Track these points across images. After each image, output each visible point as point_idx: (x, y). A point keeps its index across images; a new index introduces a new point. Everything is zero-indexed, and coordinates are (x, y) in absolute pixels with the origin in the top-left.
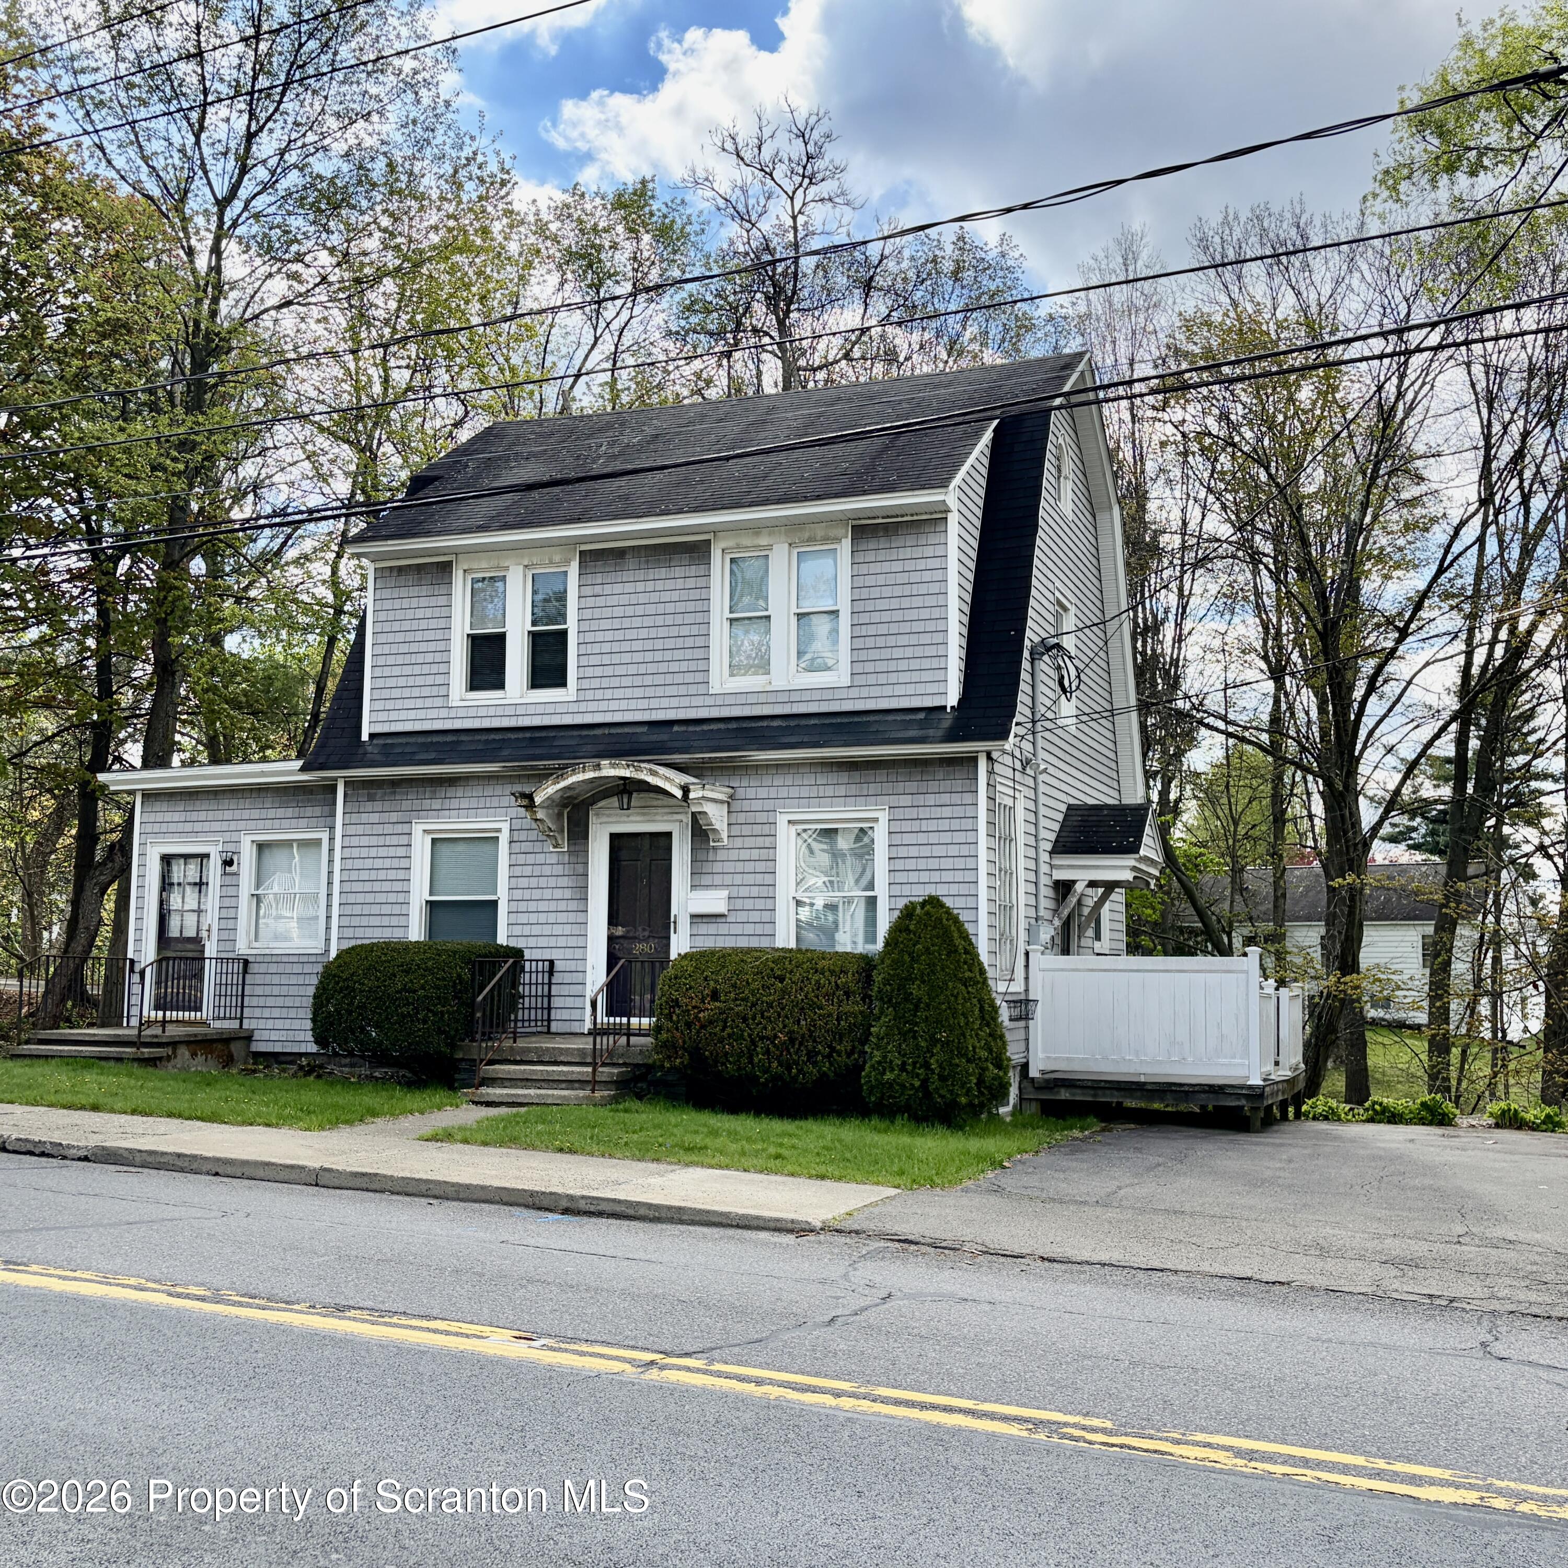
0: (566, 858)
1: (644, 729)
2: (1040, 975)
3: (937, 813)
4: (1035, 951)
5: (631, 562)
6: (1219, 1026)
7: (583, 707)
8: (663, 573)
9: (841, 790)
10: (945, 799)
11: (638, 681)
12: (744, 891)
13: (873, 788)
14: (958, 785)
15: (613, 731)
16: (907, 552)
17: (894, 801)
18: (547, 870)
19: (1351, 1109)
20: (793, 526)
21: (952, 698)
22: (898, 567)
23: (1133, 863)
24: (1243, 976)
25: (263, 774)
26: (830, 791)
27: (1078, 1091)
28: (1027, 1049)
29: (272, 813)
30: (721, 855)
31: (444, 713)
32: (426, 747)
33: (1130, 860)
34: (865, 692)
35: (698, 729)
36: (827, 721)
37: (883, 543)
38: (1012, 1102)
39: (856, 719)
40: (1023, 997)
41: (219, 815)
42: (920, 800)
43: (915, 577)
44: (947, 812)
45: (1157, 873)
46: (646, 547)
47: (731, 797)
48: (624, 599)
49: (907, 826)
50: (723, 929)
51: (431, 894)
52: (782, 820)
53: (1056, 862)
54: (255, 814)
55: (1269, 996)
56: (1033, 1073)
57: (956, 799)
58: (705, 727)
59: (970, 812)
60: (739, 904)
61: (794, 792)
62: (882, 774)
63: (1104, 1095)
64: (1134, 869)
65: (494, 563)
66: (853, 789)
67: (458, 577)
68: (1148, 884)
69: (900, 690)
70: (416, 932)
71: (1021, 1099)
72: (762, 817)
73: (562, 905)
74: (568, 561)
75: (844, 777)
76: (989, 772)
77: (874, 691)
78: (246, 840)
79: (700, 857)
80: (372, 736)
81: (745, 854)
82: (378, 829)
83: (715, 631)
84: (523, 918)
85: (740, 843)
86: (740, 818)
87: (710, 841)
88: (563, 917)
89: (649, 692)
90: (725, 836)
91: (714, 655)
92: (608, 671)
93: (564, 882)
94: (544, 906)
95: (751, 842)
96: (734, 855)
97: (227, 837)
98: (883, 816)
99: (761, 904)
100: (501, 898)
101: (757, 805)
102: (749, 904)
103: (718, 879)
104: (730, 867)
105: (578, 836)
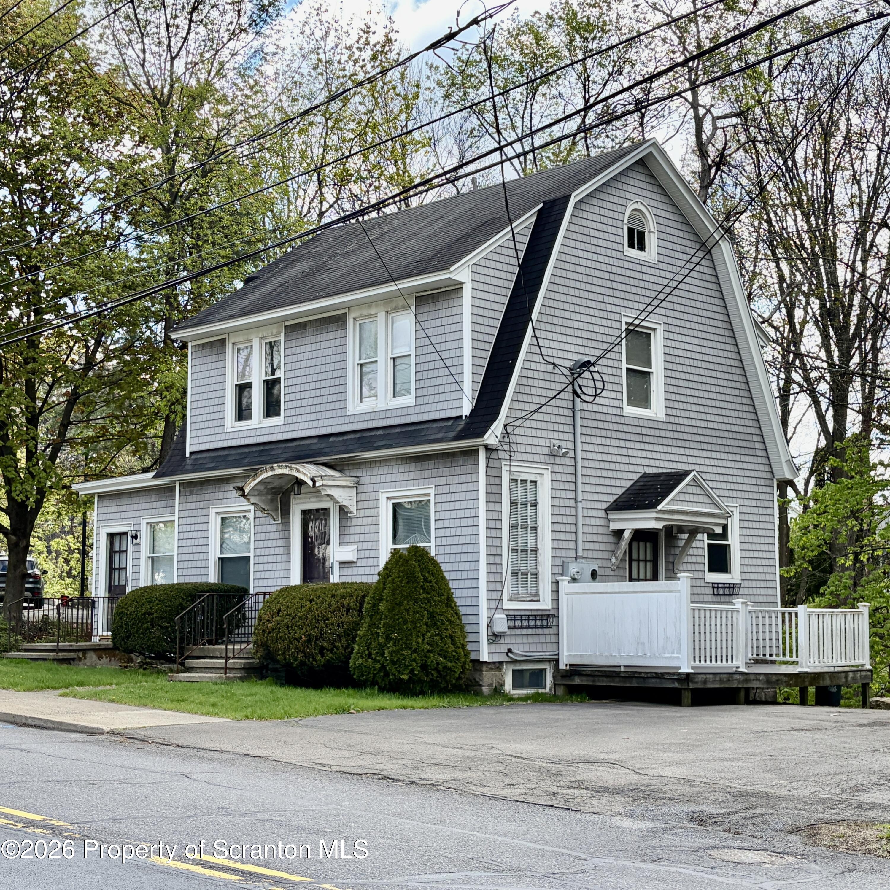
0: (280, 527)
1: (315, 441)
3: (460, 488)
4: (564, 580)
5: (309, 331)
7: (287, 428)
8: (324, 337)
9: (411, 476)
10: (463, 478)
11: (313, 409)
12: (365, 546)
13: (428, 473)
14: (470, 468)
15: (302, 443)
16: (443, 313)
17: (438, 481)
18: (272, 535)
20: (387, 299)
21: (466, 409)
22: (438, 322)
25: (144, 481)
26: (405, 476)
27: (584, 678)
29: (155, 505)
30: (354, 522)
31: (223, 437)
32: (213, 459)
33: (651, 514)
34: (422, 409)
35: (341, 439)
36: (404, 430)
37: (431, 307)
38: (548, 684)
39: (419, 427)
40: (552, 613)
41: (132, 507)
42: (451, 480)
43: (447, 329)
44: (464, 487)
46: (316, 320)
47: (358, 483)
48: (306, 356)
49: (444, 498)
50: (355, 571)
51: (222, 553)
52: (383, 497)
53: (611, 517)
54: (147, 505)
56: (562, 666)
57: (469, 477)
58: (345, 438)
60: (362, 554)
61: (389, 478)
62: (431, 464)
65: (246, 338)
66: (418, 475)
67: (229, 347)
69: (440, 406)
70: (213, 577)
71: (555, 685)
72: (373, 496)
73: (279, 558)
74: (279, 333)
75: (412, 466)
76: (488, 458)
77: (428, 408)
78: (144, 523)
79: (344, 524)
80: (191, 453)
81: (365, 521)
82: (195, 513)
83: (350, 373)
84: (261, 567)
85: (362, 513)
86: (362, 497)
87: (347, 513)
88: (279, 566)
89: (319, 416)
90: (354, 509)
91: (349, 388)
92: (299, 404)
93: (280, 543)
94: (271, 559)
95: (368, 513)
96: (360, 522)
97: (135, 521)
98: (432, 492)
99: (373, 554)
100: (252, 555)
101: (370, 488)
102: (367, 554)
103: (352, 538)
104: (358, 530)
105: (286, 513)
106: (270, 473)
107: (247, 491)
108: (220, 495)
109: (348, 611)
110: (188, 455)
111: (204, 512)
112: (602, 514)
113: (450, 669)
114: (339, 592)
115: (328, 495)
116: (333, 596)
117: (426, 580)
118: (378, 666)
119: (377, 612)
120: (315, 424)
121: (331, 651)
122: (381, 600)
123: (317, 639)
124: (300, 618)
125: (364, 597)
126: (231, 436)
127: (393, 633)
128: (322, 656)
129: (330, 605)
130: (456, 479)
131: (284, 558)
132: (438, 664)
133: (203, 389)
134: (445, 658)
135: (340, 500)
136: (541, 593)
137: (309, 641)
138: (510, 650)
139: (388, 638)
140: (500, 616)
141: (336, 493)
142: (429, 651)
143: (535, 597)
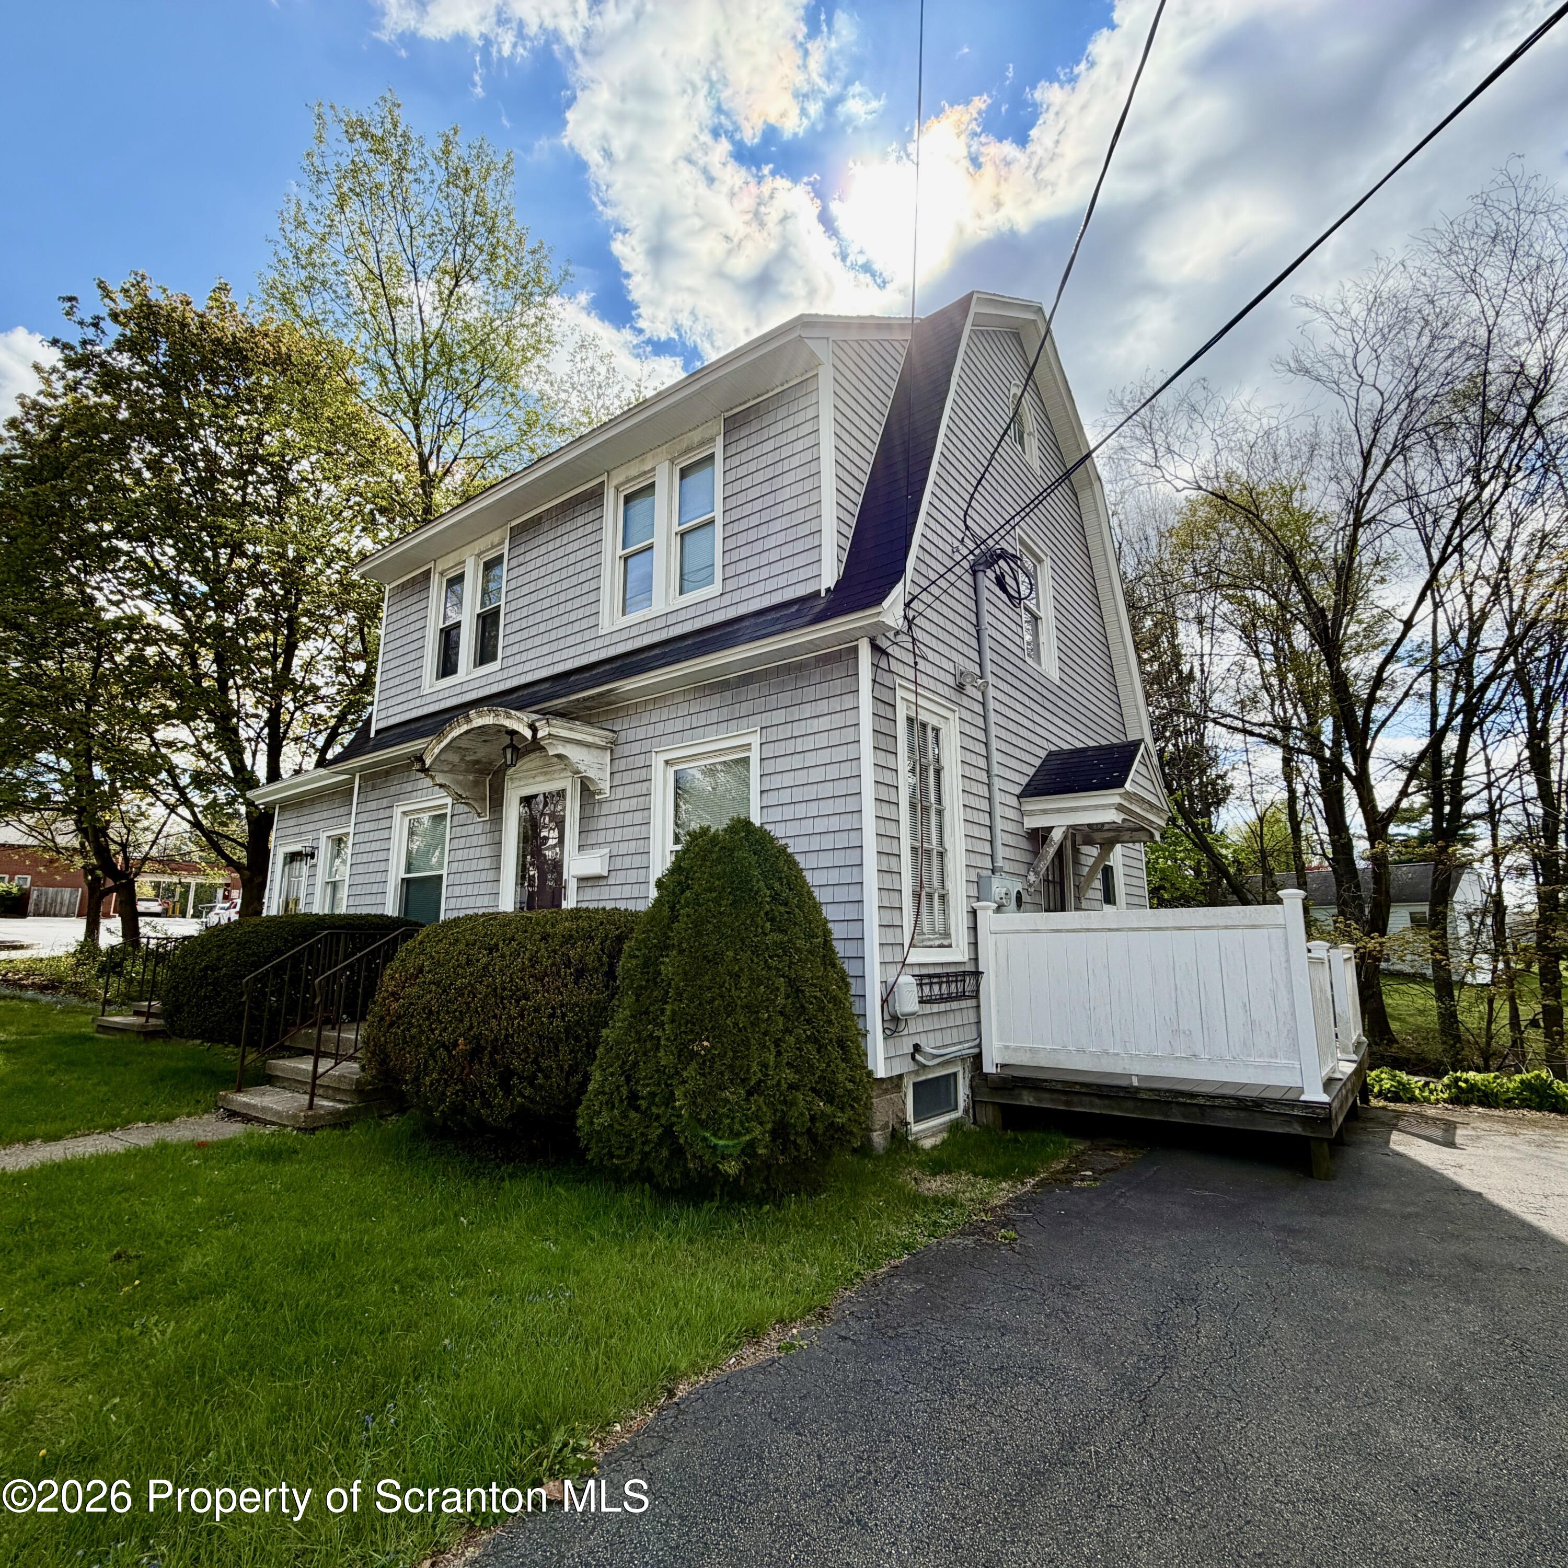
0: (488, 827)
2: (991, 939)
3: (816, 725)
4: (985, 908)
6: (1246, 1008)
7: (505, 674)
8: (568, 526)
9: (714, 716)
10: (823, 707)
12: (623, 848)
13: (746, 708)
14: (837, 686)
16: (778, 427)
17: (766, 719)
18: (475, 841)
19: (1427, 1084)
20: (673, 441)
21: (828, 578)
23: (1117, 800)
24: (1280, 932)
26: (702, 719)
27: (1047, 1096)
28: (980, 1035)
30: (606, 809)
31: (419, 702)
32: (401, 735)
33: (1112, 797)
34: (736, 597)
35: (587, 674)
36: (700, 638)
38: (961, 1105)
39: (729, 629)
40: (970, 968)
41: (313, 817)
42: (795, 713)
43: (787, 451)
44: (824, 724)
45: (1163, 824)
46: (556, 506)
47: (614, 741)
49: (780, 749)
50: (605, 892)
51: (408, 871)
52: (658, 762)
53: (1027, 807)
55: (1320, 961)
56: (989, 1068)
57: (835, 704)
58: (595, 671)
59: (850, 718)
60: (618, 863)
61: (672, 725)
62: (754, 690)
63: (1081, 1104)
64: (1120, 808)
65: (458, 559)
66: (725, 713)
67: (435, 580)
68: (1152, 836)
69: (773, 584)
70: (391, 909)
71: (974, 1102)
72: (640, 761)
73: (483, 876)
74: (502, 542)
75: (716, 700)
76: (875, 666)
77: (746, 593)
78: (323, 836)
79: (588, 813)
80: (378, 732)
81: (625, 805)
82: (375, 815)
83: (606, 571)
84: (457, 891)
85: (619, 793)
86: (622, 764)
87: (593, 794)
88: (484, 888)
89: (554, 646)
90: (605, 786)
91: (605, 595)
92: (525, 634)
93: (486, 851)
94: (471, 878)
95: (629, 791)
96: (615, 807)
97: (315, 834)
98: (755, 740)
99: (637, 861)
100: (444, 872)
101: (636, 748)
102: (627, 863)
103: (601, 837)
104: (612, 822)
105: (497, 803)
106: (465, 728)
107: (428, 762)
108: (408, 787)
109: (580, 974)
110: (372, 735)
111: (387, 813)
112: (1014, 802)
113: (841, 1129)
114: (559, 928)
115: (559, 756)
116: (545, 938)
117: (775, 898)
118: (655, 1133)
119: (654, 979)
120: (548, 660)
121: (531, 1080)
122: (665, 948)
123: (495, 1050)
124: (460, 992)
125: (620, 939)
126: (429, 699)
127: (698, 1038)
128: (508, 1090)
129: (534, 960)
130: (807, 711)
131: (491, 875)
132: (813, 1119)
133: (398, 643)
134: (830, 1101)
135: (582, 768)
136: (953, 932)
137: (475, 1053)
138: (917, 1048)
139: (685, 1055)
140: (907, 981)
141: (574, 754)
142: (792, 1087)
143: (944, 939)
